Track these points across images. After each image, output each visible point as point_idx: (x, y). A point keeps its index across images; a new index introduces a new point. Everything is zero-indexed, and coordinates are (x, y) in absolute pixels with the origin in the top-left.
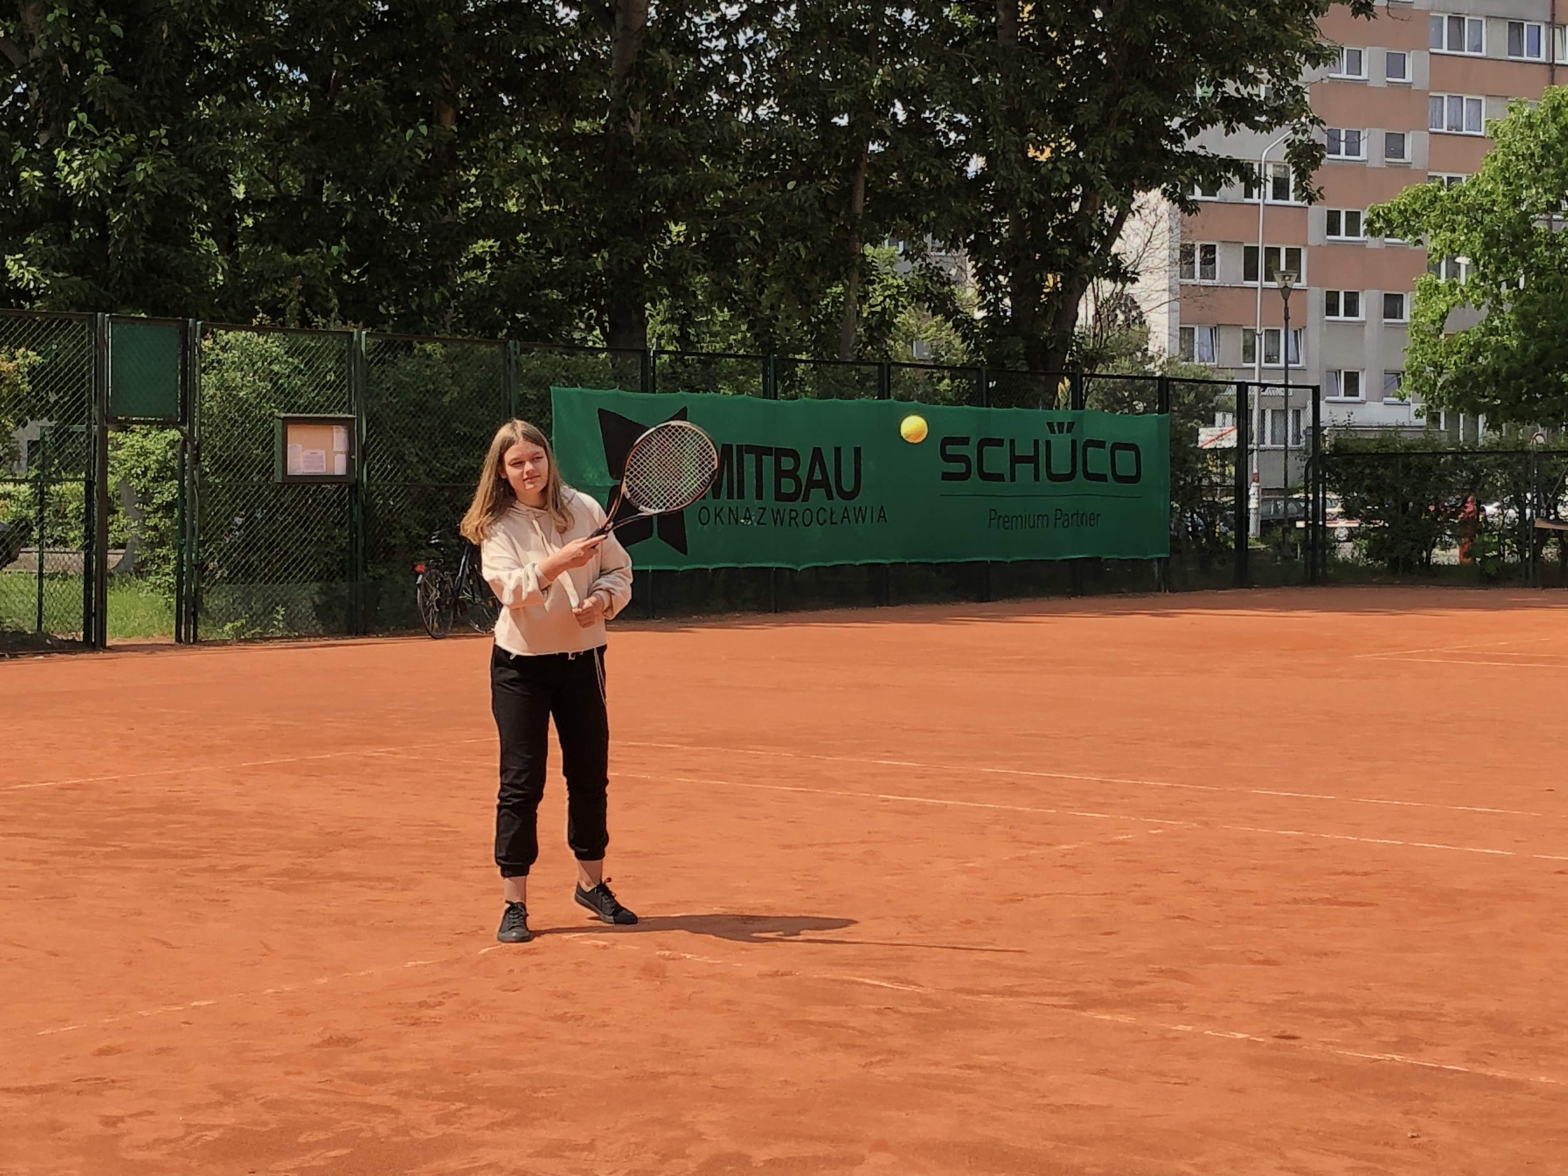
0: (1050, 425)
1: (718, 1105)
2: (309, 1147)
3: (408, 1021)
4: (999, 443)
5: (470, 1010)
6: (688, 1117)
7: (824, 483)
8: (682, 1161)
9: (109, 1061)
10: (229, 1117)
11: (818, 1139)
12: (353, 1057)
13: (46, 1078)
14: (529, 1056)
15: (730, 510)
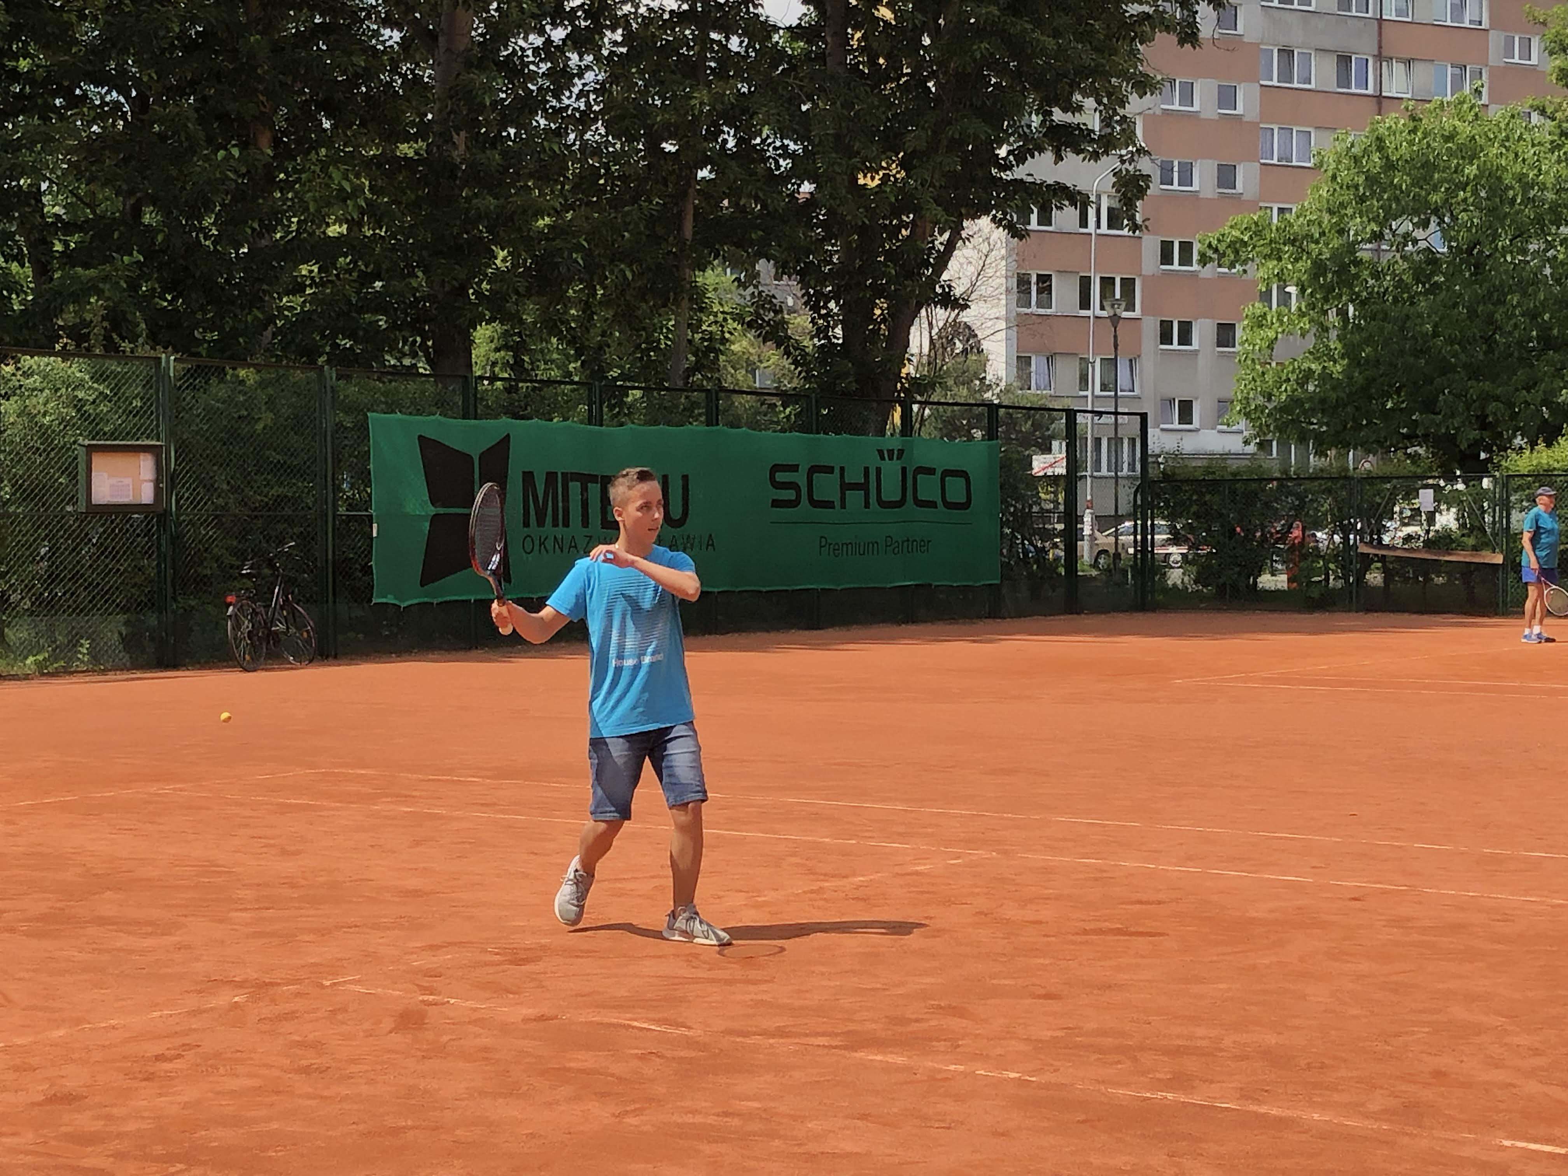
0: (881, 452)
1: (456, 1163)
3: (140, 1076)
4: (829, 470)
5: (210, 1062)
12: (75, 1116)
14: (263, 1112)
15: (555, 538)
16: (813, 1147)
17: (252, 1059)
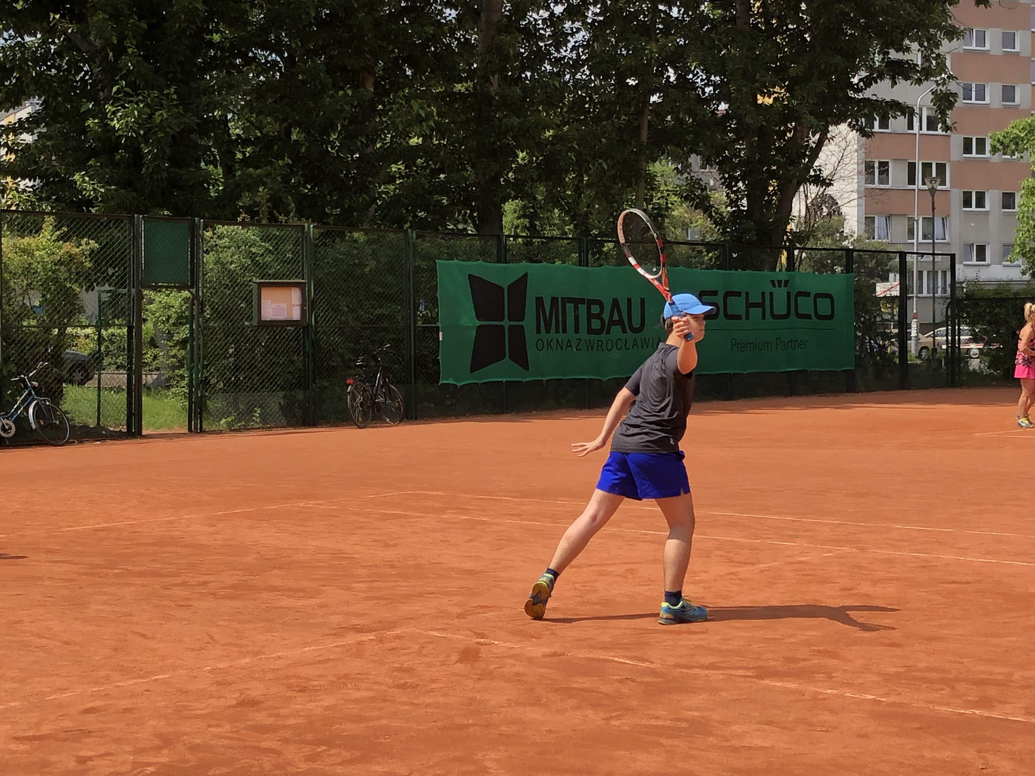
0: (773, 282)
1: (501, 748)
3: (297, 689)
4: (739, 294)
6: (479, 756)
7: (620, 322)
9: (91, 718)
10: (164, 758)
12: (256, 714)
13: (45, 729)
14: (376, 713)
15: (557, 341)
16: (736, 743)
17: (368, 679)
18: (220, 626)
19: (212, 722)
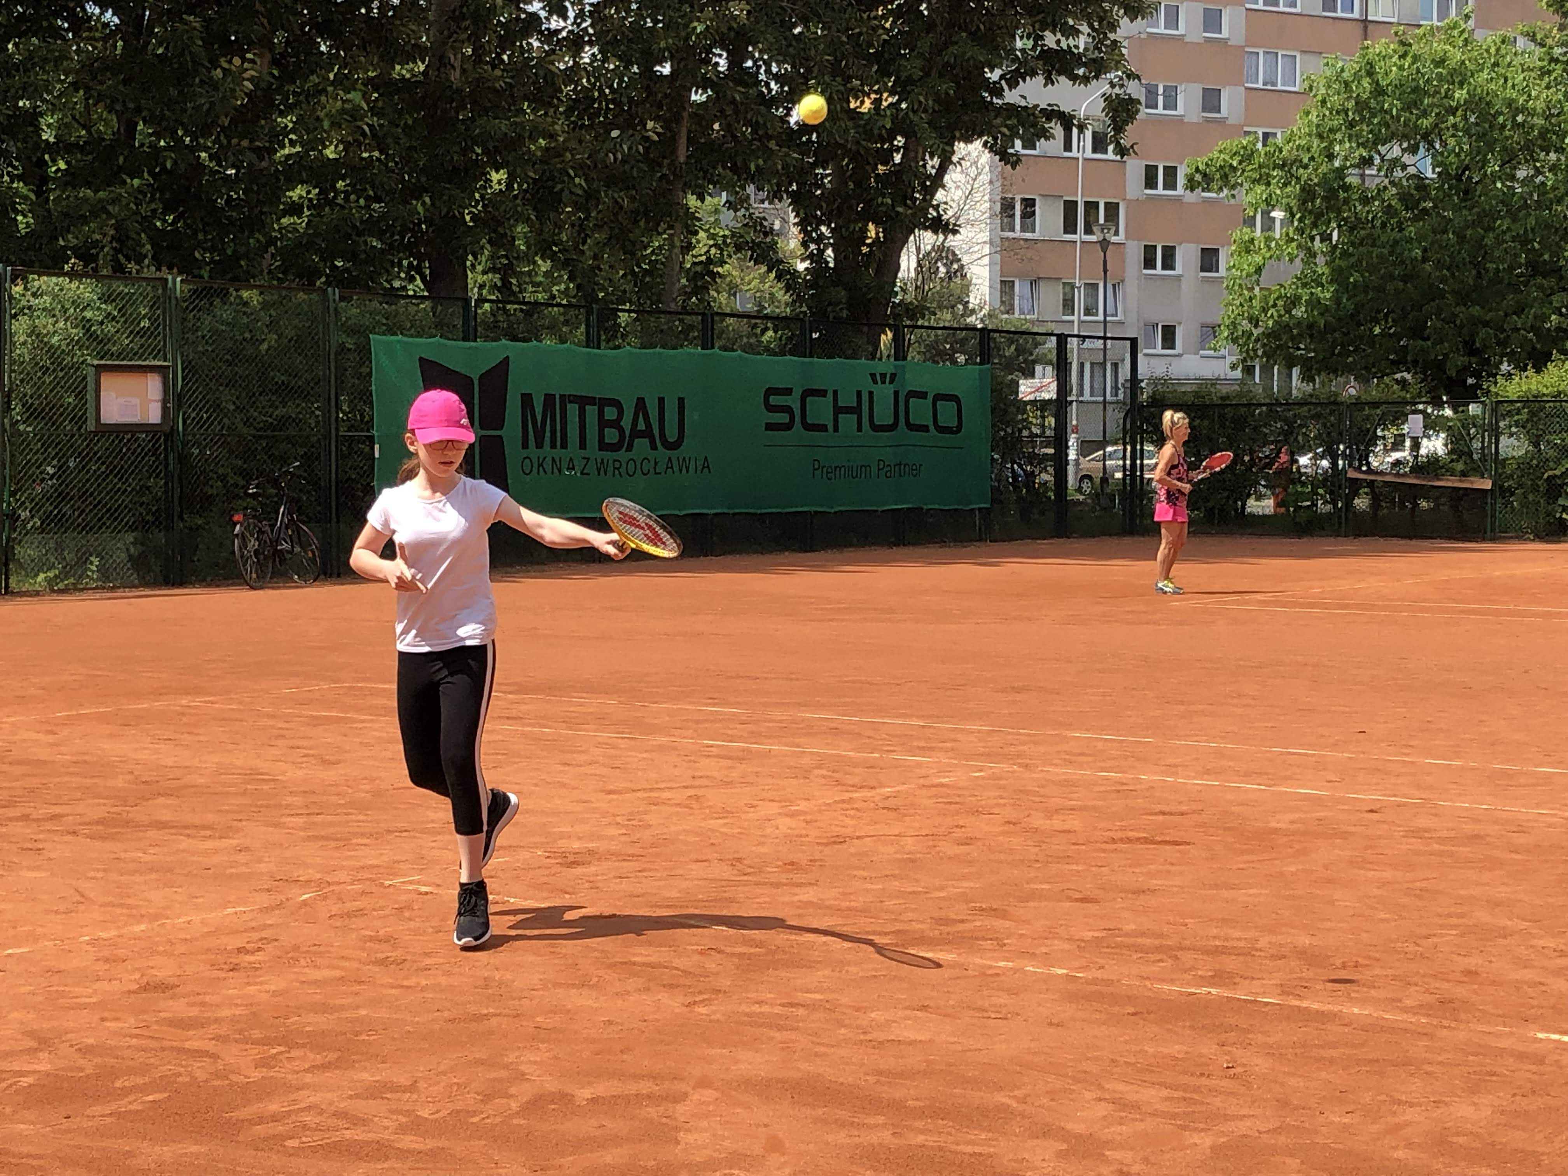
0: (873, 376)
1: (541, 1046)
2: (126, 1092)
4: (822, 393)
5: (290, 955)
6: (511, 1058)
7: (648, 433)
8: (505, 1100)
10: (43, 1064)
11: (642, 1077)
12: (171, 1002)
14: (350, 1000)
15: (553, 460)
16: (878, 1035)
17: (329, 952)
18: (92, 878)
19: (106, 1014)
